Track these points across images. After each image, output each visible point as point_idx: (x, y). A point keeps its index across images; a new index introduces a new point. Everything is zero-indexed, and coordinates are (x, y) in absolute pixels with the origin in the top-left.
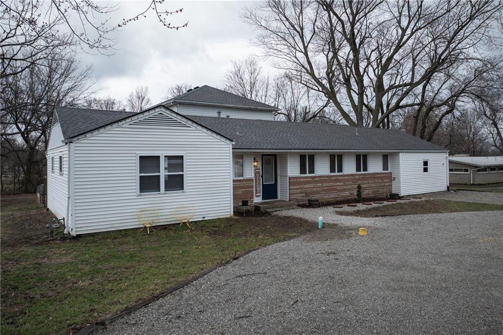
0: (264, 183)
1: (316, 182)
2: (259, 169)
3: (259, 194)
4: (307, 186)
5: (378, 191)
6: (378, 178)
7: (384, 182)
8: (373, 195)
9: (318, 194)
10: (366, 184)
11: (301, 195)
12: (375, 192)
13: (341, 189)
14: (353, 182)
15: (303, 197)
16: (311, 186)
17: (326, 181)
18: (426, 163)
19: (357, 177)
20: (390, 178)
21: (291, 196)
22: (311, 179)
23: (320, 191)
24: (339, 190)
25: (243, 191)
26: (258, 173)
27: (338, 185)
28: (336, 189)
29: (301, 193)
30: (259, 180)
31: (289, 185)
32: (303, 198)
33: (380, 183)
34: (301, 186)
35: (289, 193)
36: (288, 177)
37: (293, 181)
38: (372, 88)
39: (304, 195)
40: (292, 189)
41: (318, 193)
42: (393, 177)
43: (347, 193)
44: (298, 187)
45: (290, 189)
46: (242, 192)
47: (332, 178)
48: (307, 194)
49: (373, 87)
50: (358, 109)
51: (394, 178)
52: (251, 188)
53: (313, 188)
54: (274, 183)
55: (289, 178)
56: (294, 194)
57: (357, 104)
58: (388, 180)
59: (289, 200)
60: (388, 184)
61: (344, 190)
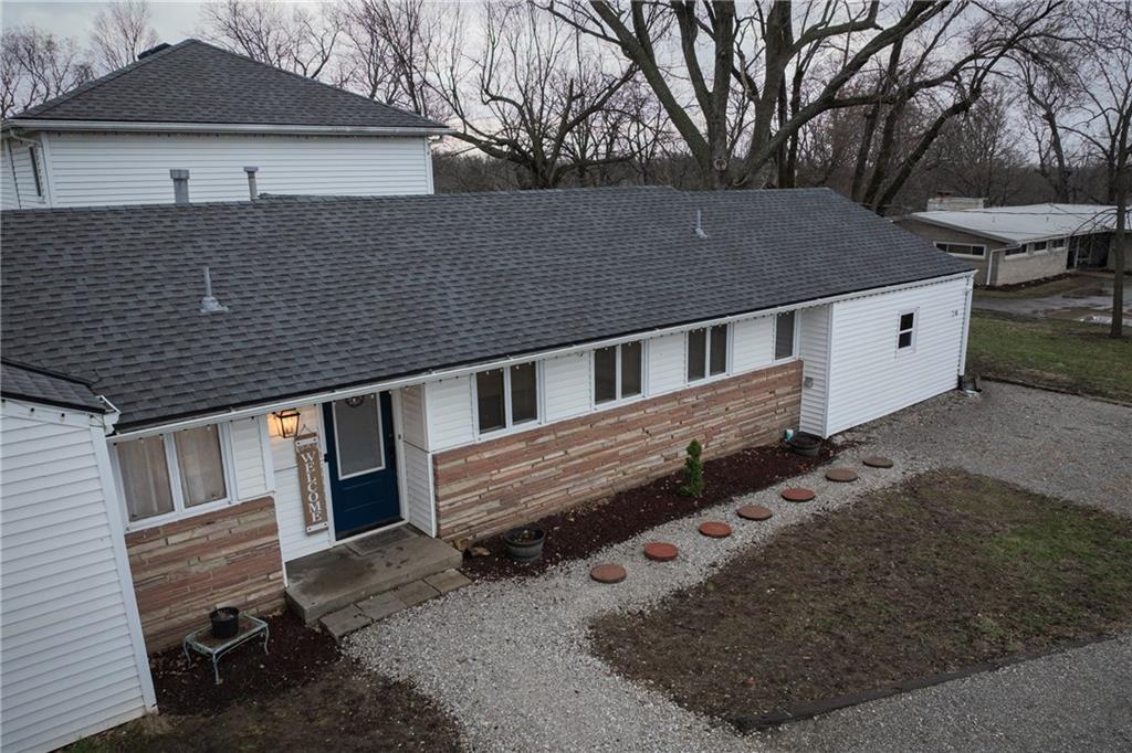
0: (341, 478)
1: (545, 448)
2: (315, 434)
3: (321, 526)
4: (505, 472)
5: (756, 428)
6: (758, 387)
7: (777, 397)
8: (740, 445)
9: (550, 487)
10: (717, 415)
11: (482, 507)
12: (747, 432)
13: (635, 452)
14: (673, 420)
15: (490, 512)
16: (525, 465)
17: (580, 439)
18: (907, 321)
19: (691, 400)
20: (797, 379)
21: (442, 522)
22: (523, 445)
23: (556, 478)
24: (626, 456)
25: (226, 557)
26: (312, 449)
27: (625, 442)
28: (616, 454)
29: (482, 500)
30: (317, 474)
31: (436, 485)
32: (493, 516)
33: (765, 402)
34: (486, 478)
35: (437, 510)
36: (430, 456)
37: (450, 466)
38: (758, 24)
39: (496, 504)
40: (447, 497)
41: (550, 483)
42: (805, 374)
43: (655, 460)
44: (472, 483)
45: (437, 499)
46: (224, 563)
47: (603, 423)
48: (507, 500)
49: (762, 20)
50: (713, 104)
51: (807, 378)
52: (265, 535)
53: (529, 472)
54: (383, 467)
55: (434, 457)
56: (454, 510)
57: (710, 90)
58: (789, 389)
59: (437, 536)
60: (788, 399)
61: (645, 452)
